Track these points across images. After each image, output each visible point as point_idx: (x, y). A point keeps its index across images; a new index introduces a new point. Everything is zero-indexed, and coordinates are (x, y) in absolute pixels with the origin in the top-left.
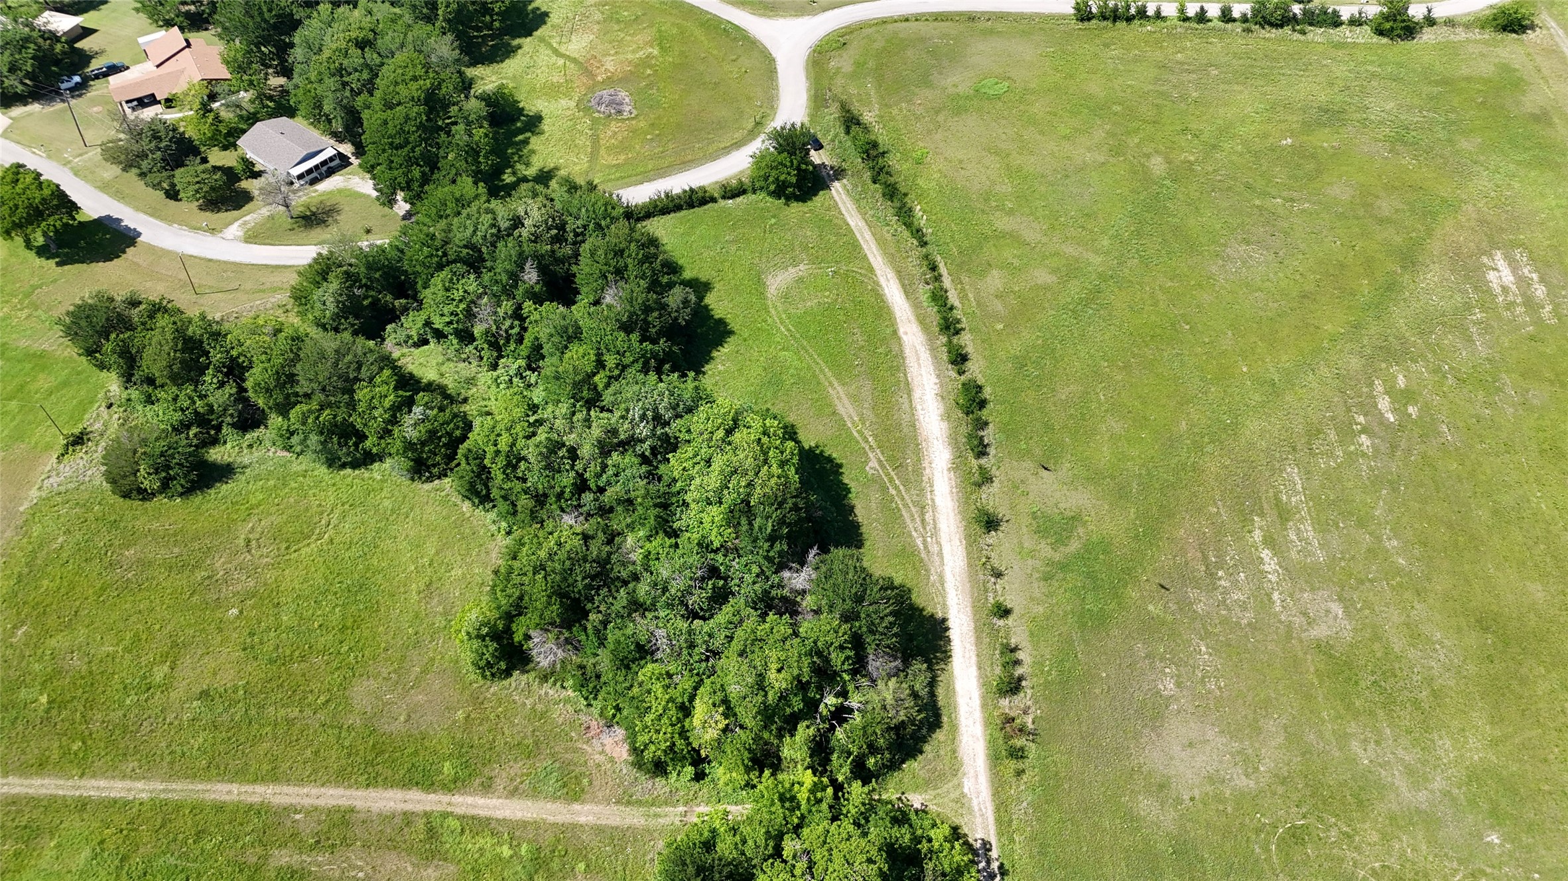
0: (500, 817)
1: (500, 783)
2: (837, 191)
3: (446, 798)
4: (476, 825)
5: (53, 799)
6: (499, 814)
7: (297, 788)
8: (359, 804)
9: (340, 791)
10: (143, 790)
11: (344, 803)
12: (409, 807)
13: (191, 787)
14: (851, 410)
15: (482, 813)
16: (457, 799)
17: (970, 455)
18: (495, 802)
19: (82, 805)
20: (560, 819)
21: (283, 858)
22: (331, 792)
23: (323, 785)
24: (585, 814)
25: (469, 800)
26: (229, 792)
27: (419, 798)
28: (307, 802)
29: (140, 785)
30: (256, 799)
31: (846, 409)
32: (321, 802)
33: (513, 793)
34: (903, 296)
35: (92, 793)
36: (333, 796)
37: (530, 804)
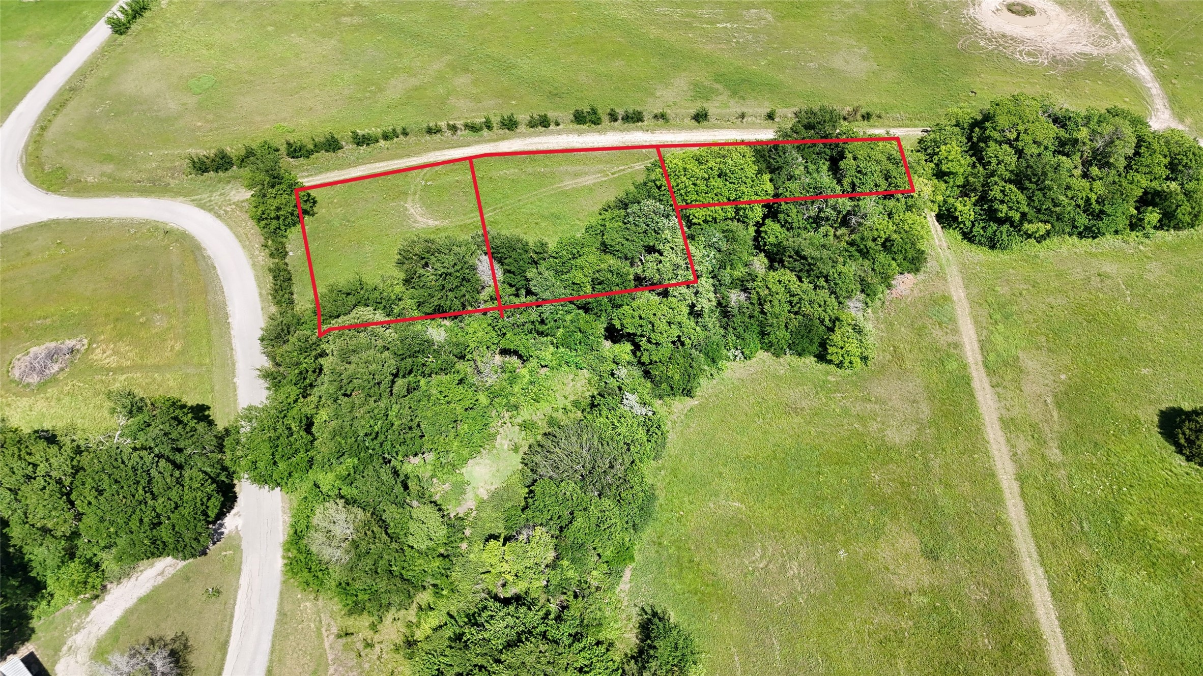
0: (976, 336)
1: (950, 338)
2: (308, 182)
3: (973, 367)
4: (985, 346)
5: (1070, 649)
6: (974, 336)
7: (996, 459)
8: (995, 416)
9: (989, 430)
10: (1035, 574)
11: (997, 425)
12: (987, 386)
13: (1020, 536)
14: (590, 177)
15: (976, 346)
16: (971, 360)
17: (640, 124)
18: (966, 340)
19: (1065, 623)
20: (966, 304)
21: (1054, 454)
22: (991, 436)
23: (988, 442)
24: (958, 292)
25: (969, 354)
26: (1015, 505)
27: (978, 382)
28: (1005, 449)
29: (1032, 579)
30: (1015, 486)
31: (589, 180)
32: (1002, 440)
33: (956, 331)
34: (466, 148)
35: (1053, 617)
36: (994, 434)
37: (961, 322)
